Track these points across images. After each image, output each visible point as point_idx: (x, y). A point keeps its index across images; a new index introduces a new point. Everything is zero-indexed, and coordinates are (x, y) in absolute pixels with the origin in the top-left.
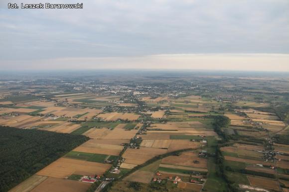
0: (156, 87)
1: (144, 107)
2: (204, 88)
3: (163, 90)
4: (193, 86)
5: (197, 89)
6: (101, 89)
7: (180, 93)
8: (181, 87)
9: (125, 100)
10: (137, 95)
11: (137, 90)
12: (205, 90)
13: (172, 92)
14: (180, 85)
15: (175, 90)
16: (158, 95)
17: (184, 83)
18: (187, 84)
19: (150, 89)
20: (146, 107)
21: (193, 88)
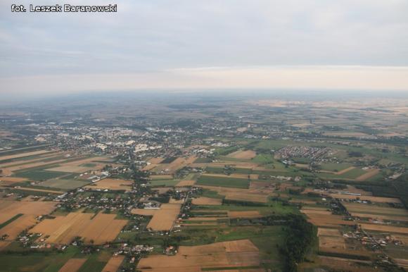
0: (180, 130)
1: (142, 192)
2: (261, 129)
3: (191, 138)
4: (242, 126)
5: (249, 133)
6: (83, 138)
7: (219, 144)
8: (221, 129)
9: (115, 167)
10: (141, 152)
11: (145, 140)
12: (261, 134)
13: (204, 143)
14: (221, 124)
15: (212, 135)
16: (179, 153)
17: (228, 119)
18: (233, 121)
19: (169, 134)
20: (147, 190)
21: (242, 130)
